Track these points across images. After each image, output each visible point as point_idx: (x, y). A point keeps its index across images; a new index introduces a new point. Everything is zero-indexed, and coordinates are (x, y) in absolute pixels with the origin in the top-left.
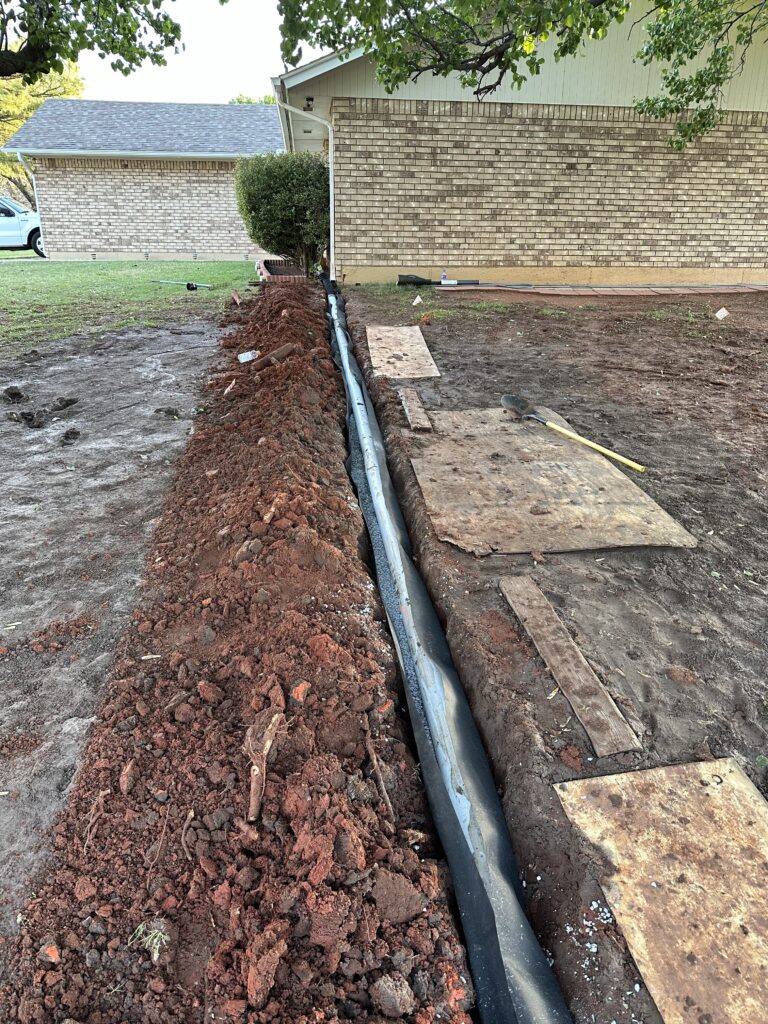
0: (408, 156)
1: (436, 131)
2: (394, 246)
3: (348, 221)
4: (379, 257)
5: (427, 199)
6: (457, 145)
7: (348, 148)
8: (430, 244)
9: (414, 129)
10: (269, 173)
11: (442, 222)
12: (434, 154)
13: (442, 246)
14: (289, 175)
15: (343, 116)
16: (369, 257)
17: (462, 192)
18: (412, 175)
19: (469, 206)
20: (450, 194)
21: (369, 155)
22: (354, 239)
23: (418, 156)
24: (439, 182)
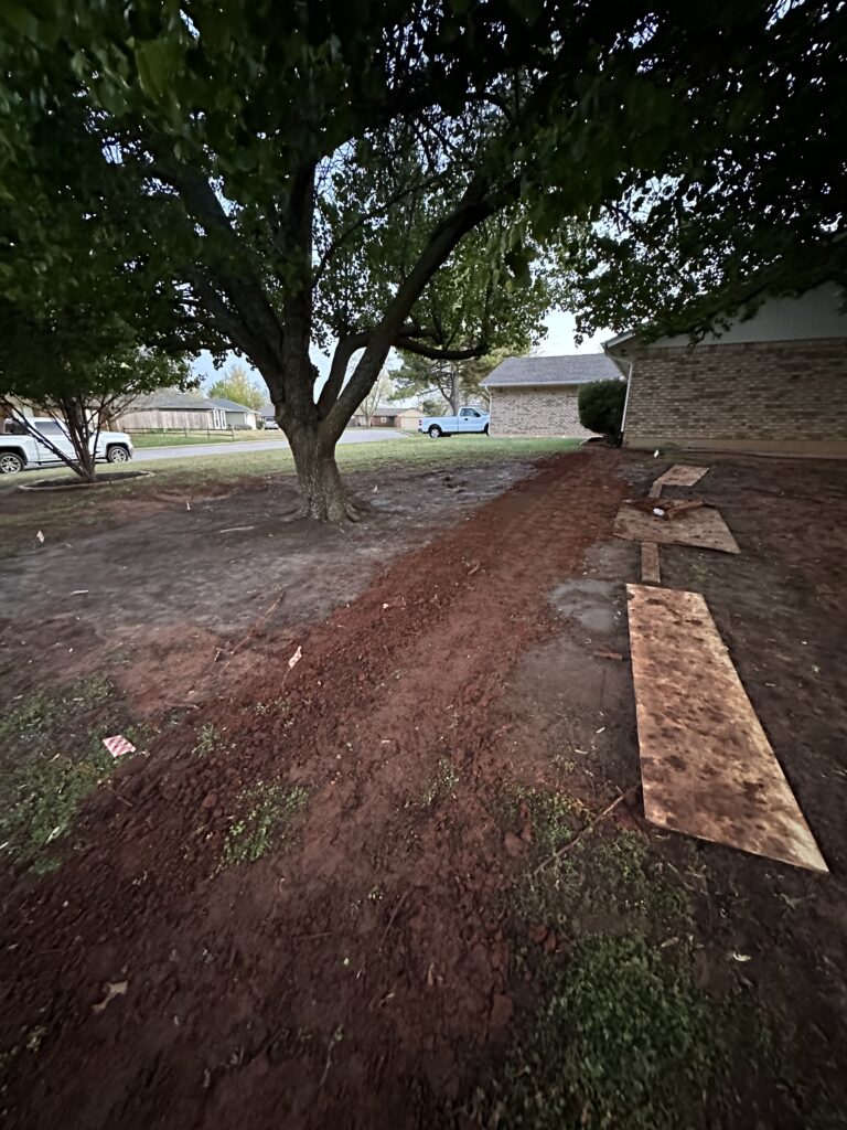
0: (677, 377)
1: (698, 362)
2: (662, 426)
3: (634, 414)
4: (651, 432)
5: (686, 400)
6: (711, 369)
7: (640, 375)
8: (684, 426)
9: (683, 362)
10: (595, 390)
11: (694, 413)
12: (694, 375)
13: (692, 427)
14: (605, 391)
15: (640, 358)
16: (644, 433)
17: (710, 396)
18: (677, 387)
19: (715, 403)
20: (703, 397)
21: (652, 378)
22: (636, 423)
23: (684, 377)
24: (696, 390)
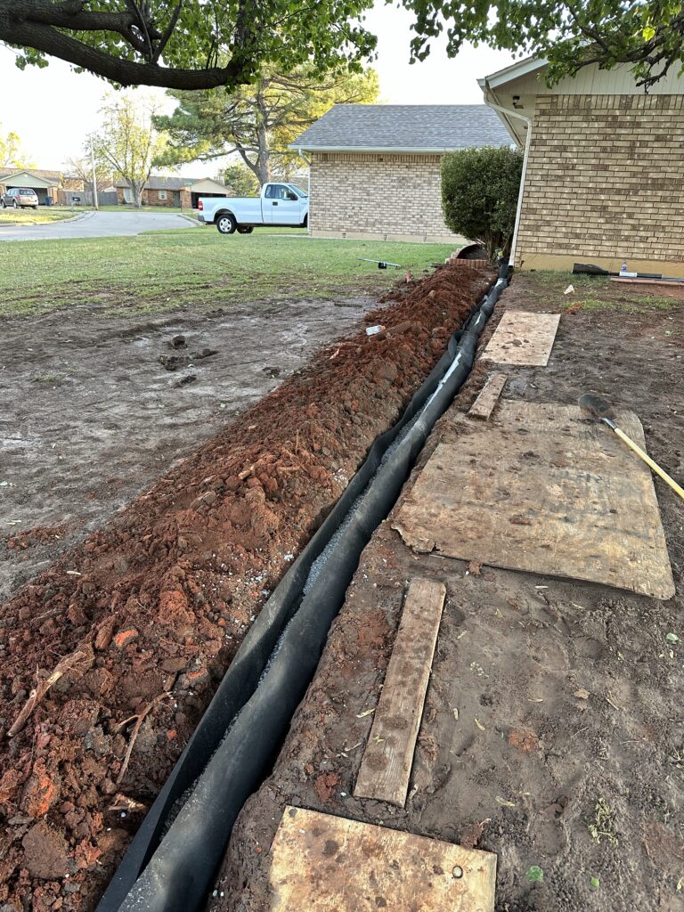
0: (604, 150)
1: (638, 125)
2: (577, 236)
3: (534, 211)
4: (560, 246)
5: (618, 192)
6: (658, 138)
7: (544, 143)
8: (615, 236)
9: (614, 122)
10: (469, 167)
11: (630, 216)
12: (632, 147)
13: (627, 239)
14: (485, 168)
15: (543, 113)
16: (550, 245)
17: (657, 185)
18: (605, 168)
19: (664, 200)
20: (644, 187)
21: (564, 149)
22: (537, 228)
23: (615, 150)
24: (634, 175)
